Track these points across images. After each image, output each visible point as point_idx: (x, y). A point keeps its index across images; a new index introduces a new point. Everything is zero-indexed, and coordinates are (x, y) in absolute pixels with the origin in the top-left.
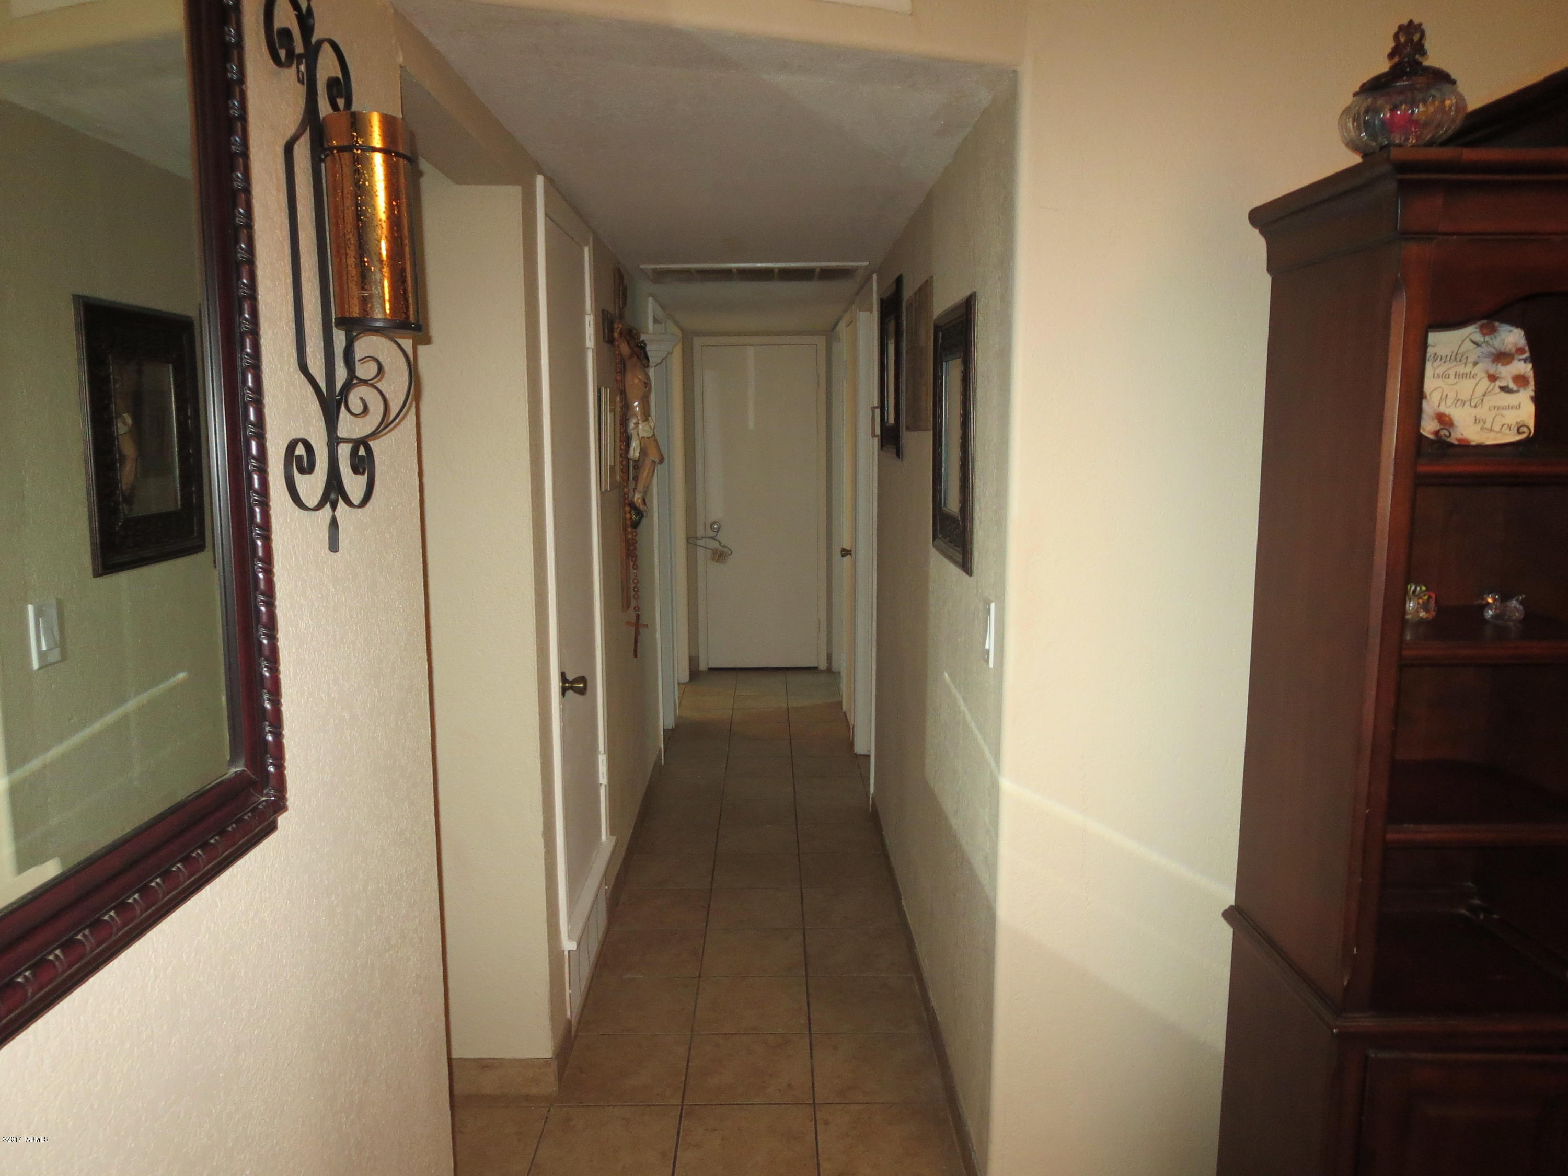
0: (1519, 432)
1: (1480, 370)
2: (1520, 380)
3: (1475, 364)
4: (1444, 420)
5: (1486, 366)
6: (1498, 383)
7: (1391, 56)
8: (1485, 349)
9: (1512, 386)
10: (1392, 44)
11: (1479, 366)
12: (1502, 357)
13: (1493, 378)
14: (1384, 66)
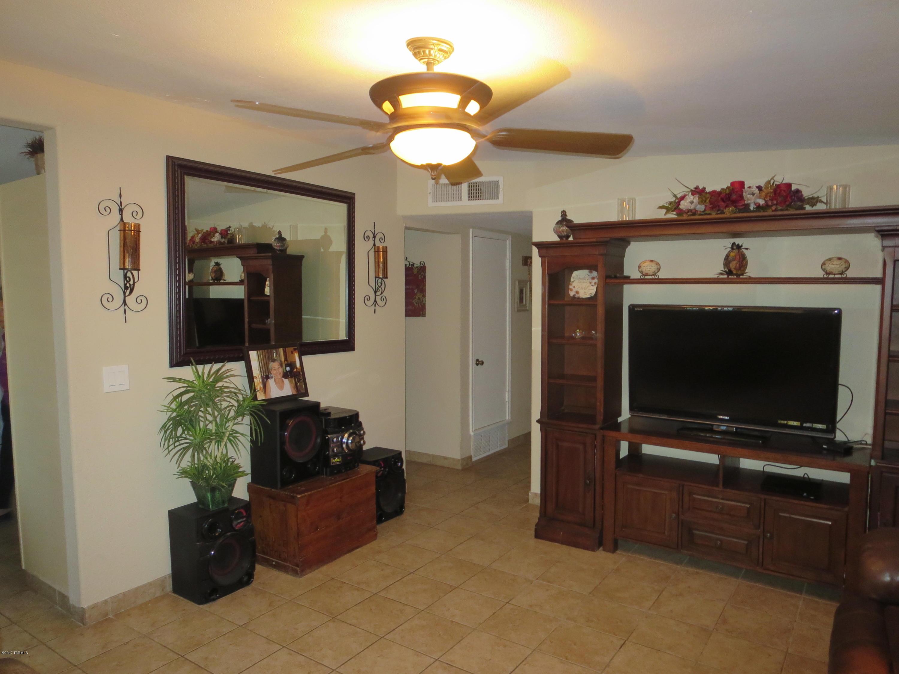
0: (590, 295)
1: (588, 282)
2: (595, 283)
3: (588, 280)
4: (577, 292)
5: (591, 281)
6: (591, 284)
7: (561, 217)
8: (591, 276)
9: (594, 285)
10: (561, 215)
11: (589, 280)
12: (593, 278)
13: (590, 283)
14: (560, 219)
